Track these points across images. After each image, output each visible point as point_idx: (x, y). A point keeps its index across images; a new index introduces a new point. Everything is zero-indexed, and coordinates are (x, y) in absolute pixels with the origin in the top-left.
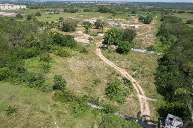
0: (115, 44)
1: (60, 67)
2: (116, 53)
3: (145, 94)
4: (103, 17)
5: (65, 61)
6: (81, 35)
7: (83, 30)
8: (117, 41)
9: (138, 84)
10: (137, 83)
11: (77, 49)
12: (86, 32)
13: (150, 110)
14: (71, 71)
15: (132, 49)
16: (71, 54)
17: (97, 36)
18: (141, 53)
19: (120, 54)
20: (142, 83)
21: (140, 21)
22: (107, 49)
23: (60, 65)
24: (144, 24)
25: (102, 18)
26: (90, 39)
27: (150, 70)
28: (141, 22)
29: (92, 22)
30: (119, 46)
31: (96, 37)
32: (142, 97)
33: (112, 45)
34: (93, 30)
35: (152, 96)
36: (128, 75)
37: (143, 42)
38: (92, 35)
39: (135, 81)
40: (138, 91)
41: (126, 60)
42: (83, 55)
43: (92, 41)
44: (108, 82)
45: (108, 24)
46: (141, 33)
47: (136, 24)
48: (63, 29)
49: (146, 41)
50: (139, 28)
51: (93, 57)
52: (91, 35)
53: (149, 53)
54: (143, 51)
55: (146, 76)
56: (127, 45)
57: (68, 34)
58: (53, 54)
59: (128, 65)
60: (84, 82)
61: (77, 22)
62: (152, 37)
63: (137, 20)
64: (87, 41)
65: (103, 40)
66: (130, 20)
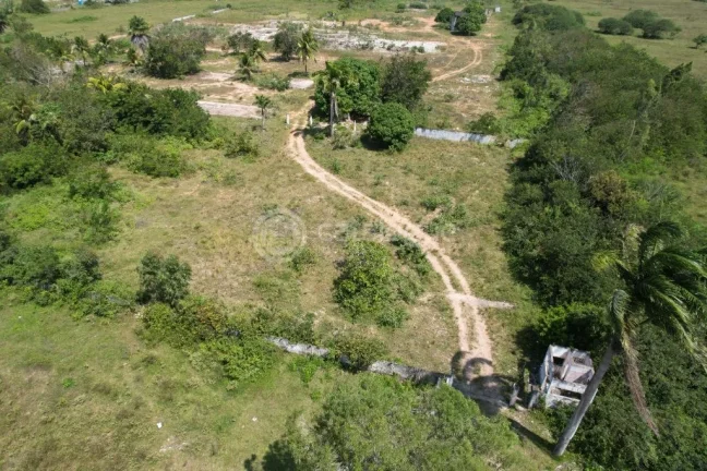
0: (357, 116)
1: (154, 218)
2: (363, 149)
3: (472, 286)
4: (305, 16)
5: (173, 192)
6: (223, 87)
7: (231, 67)
8: (364, 103)
9: (446, 254)
10: (441, 251)
11: (212, 144)
12: (245, 76)
13: (490, 341)
14: (197, 228)
15: (419, 132)
16: (190, 162)
17: (287, 88)
18: (451, 143)
19: (375, 153)
20: (461, 250)
21: (441, 27)
22: (328, 135)
23: (153, 208)
24: (455, 39)
25: (303, 19)
26: (262, 102)
27: (486, 204)
28: (447, 29)
29: (264, 33)
30: (372, 123)
31: (284, 94)
32: (463, 300)
33: (344, 120)
34: (268, 66)
35: (497, 294)
36: (410, 226)
37: (457, 105)
38: (266, 87)
39: (435, 246)
40: (446, 279)
41: (400, 171)
42: (239, 165)
43: (269, 110)
44: (341, 259)
45: (325, 43)
46: (446, 70)
47: (428, 37)
48: (153, 68)
49: (465, 101)
50: (439, 51)
51: (279, 168)
52: (262, 87)
53: (478, 143)
54: (458, 136)
55: (473, 225)
56: (399, 118)
57: (173, 85)
58: (122, 167)
59: (407, 192)
60: (253, 266)
61: (206, 37)
62: (485, 85)
63: (431, 21)
64: (252, 111)
65: (312, 103)
66: (404, 23)
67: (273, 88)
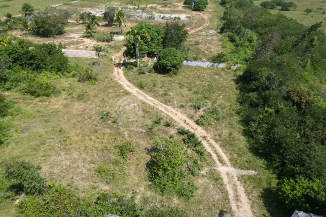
0: (151, 55)
1: (35, 125)
2: (156, 74)
3: (231, 160)
4: (119, 3)
5: (47, 106)
6: (77, 41)
7: (82, 30)
8: (155, 48)
9: (211, 138)
10: (208, 136)
11: (70, 75)
12: (89, 35)
13: (248, 201)
14: (60, 131)
15: (185, 62)
16: (58, 87)
17: (112, 40)
18: (203, 68)
19: (162, 75)
20: (219, 135)
21: (186, 7)
22: (136, 66)
23: (34, 117)
24: (194, 13)
25: (119, 5)
26: (98, 50)
27: (228, 104)
28: (189, 8)
29: (98, 13)
30: (159, 59)
31: (110, 44)
32: (227, 171)
33: (143, 57)
34: (101, 29)
35: (246, 164)
36: (188, 121)
37: (201, 46)
38: (100, 40)
39: (204, 133)
40: (214, 156)
41: (177, 86)
42: (85, 87)
43: (101, 53)
44: (149, 147)
45: (130, 16)
46: (193, 29)
47: (181, 12)
48: (38, 32)
49: (205, 45)
50: (188, 19)
51: (110, 87)
52: (98, 40)
53: (217, 67)
54: (206, 64)
55: (224, 118)
56: (175, 56)
57: (47, 41)
58: (16, 92)
59: (183, 99)
60: (95, 156)
61: (67, 15)
62: (213, 35)
63: (182, 4)
64: (93, 54)
65: (125, 48)
66: (169, 5)
67: (103, 41)
